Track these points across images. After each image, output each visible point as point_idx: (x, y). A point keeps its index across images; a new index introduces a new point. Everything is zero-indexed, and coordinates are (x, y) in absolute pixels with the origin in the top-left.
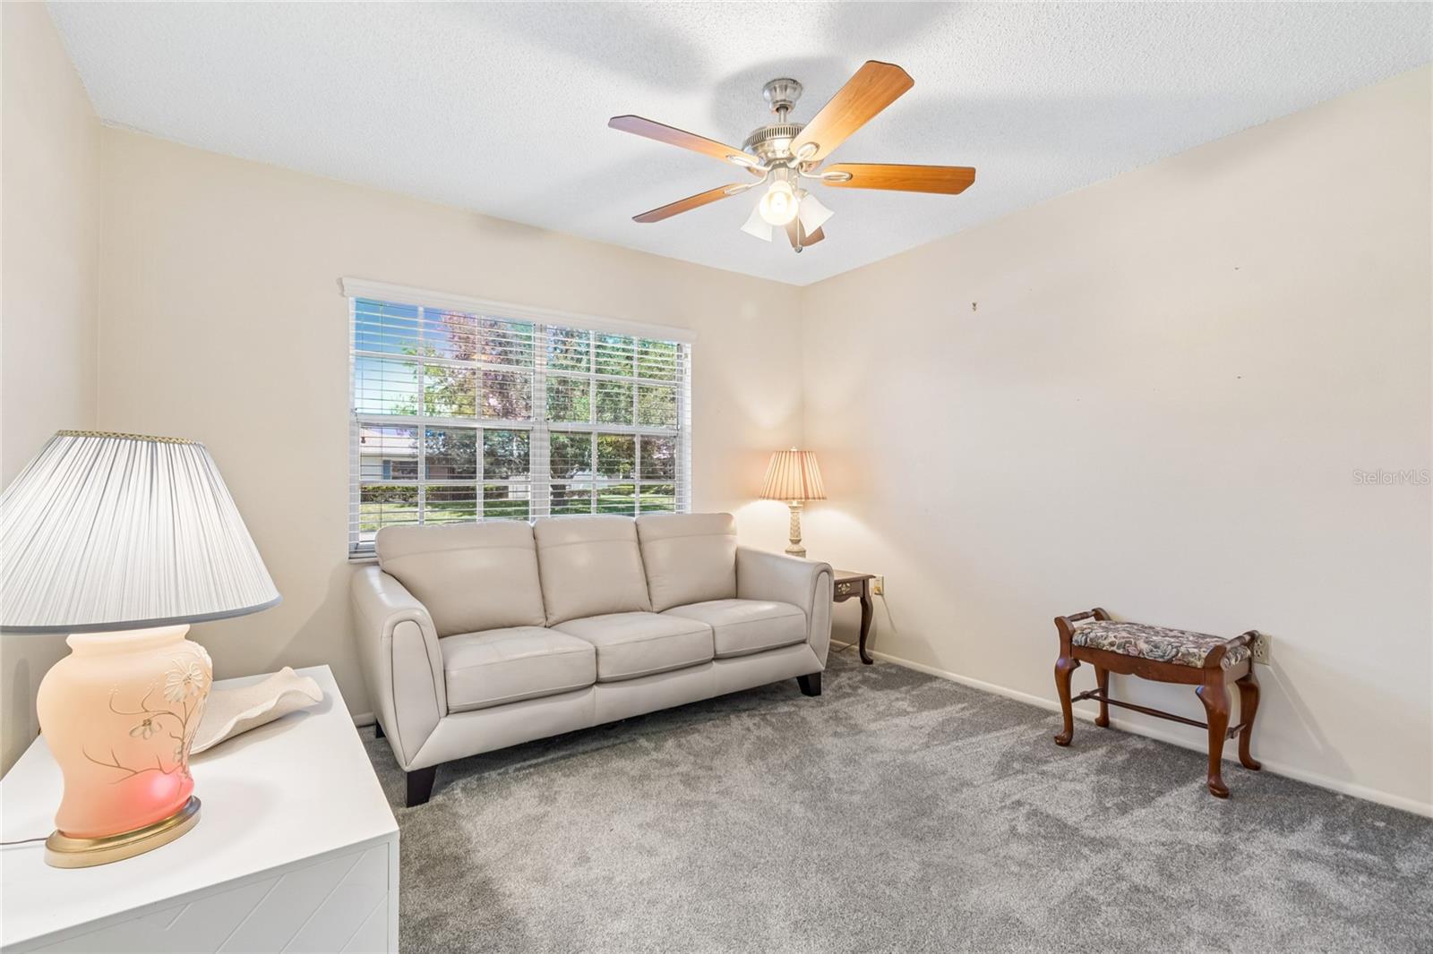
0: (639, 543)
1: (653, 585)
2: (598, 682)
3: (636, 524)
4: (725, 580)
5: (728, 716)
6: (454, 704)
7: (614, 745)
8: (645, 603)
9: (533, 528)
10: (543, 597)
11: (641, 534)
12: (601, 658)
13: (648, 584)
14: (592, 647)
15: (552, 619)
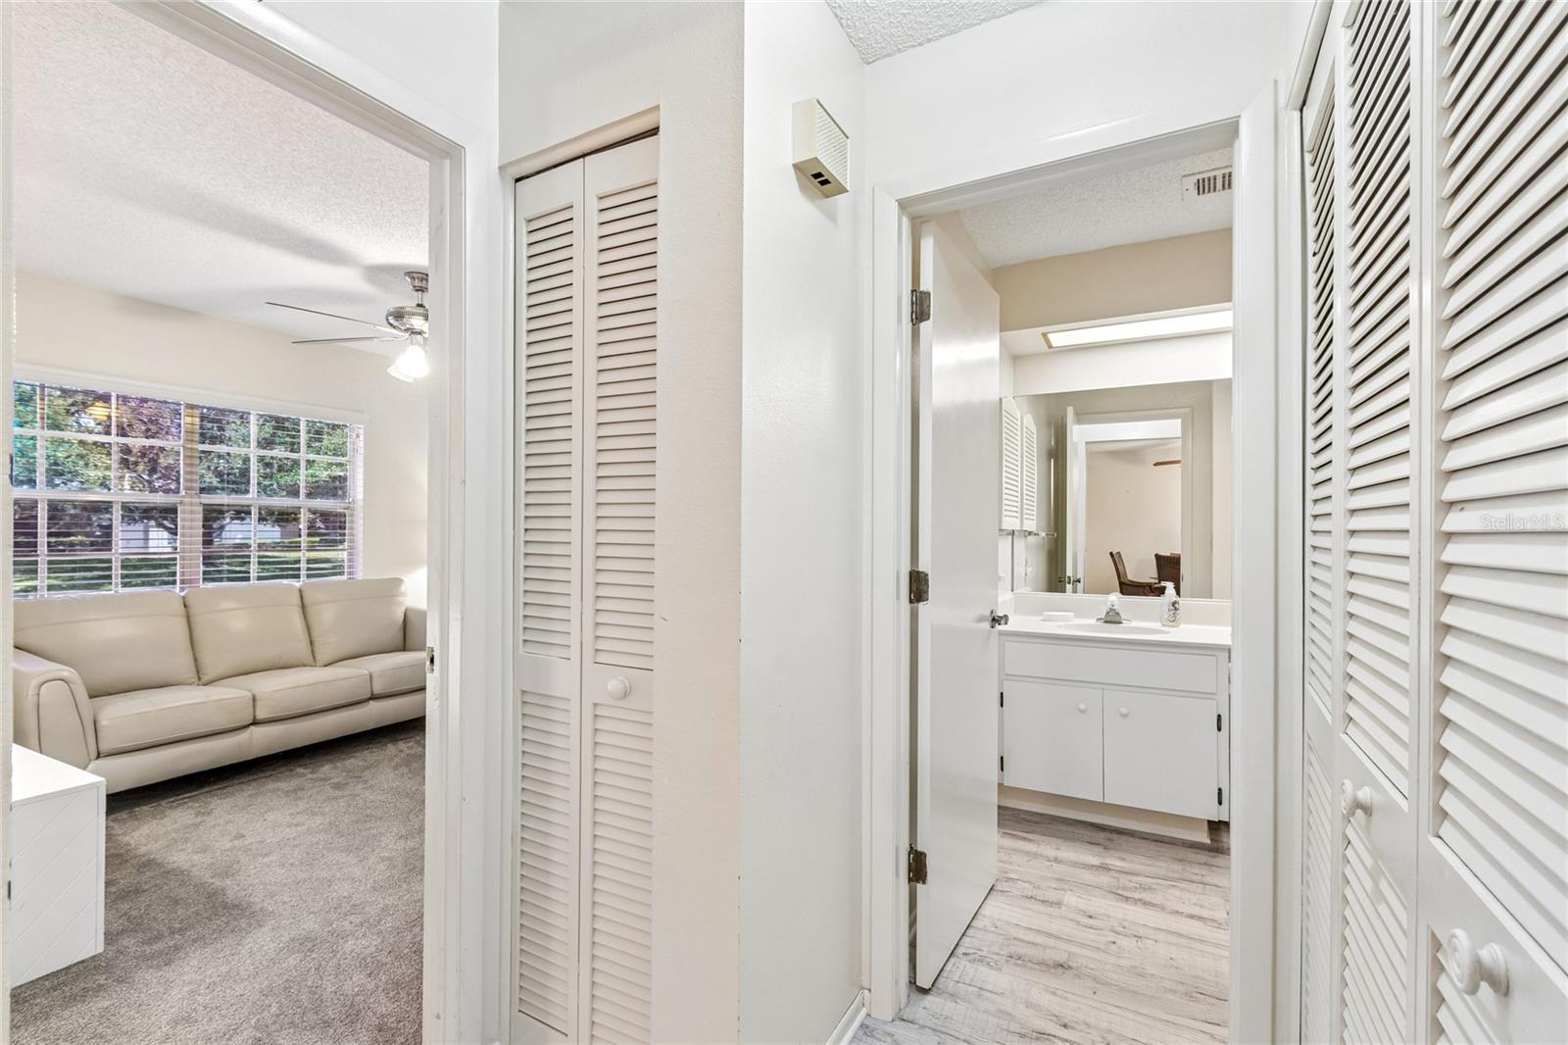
0: (303, 607)
1: (316, 644)
2: (255, 723)
3: (300, 591)
4: (393, 635)
5: (385, 745)
6: (104, 747)
7: (271, 775)
8: (309, 659)
9: (184, 598)
10: (196, 660)
11: (304, 600)
12: (258, 704)
13: (311, 643)
14: (249, 694)
15: (205, 679)
